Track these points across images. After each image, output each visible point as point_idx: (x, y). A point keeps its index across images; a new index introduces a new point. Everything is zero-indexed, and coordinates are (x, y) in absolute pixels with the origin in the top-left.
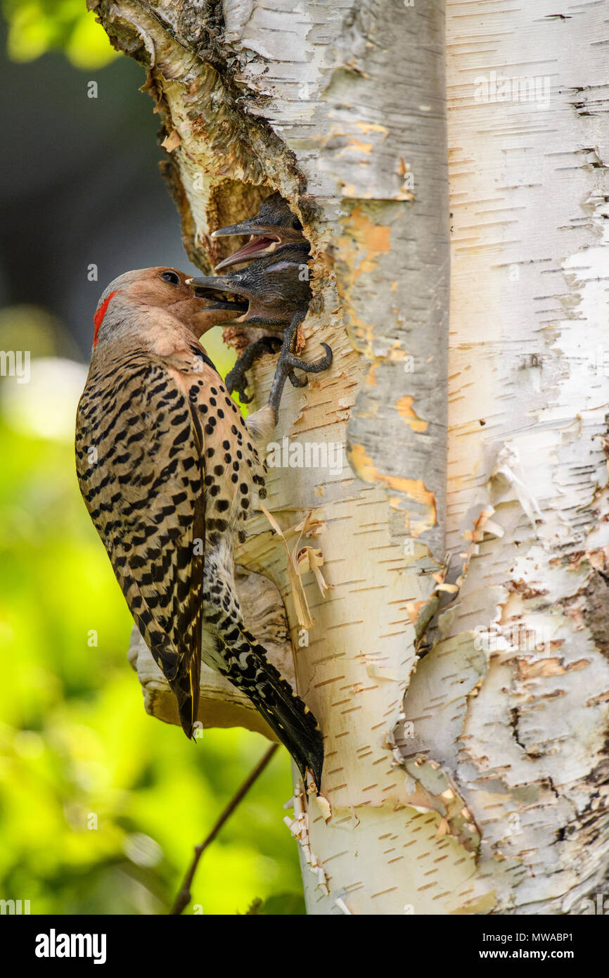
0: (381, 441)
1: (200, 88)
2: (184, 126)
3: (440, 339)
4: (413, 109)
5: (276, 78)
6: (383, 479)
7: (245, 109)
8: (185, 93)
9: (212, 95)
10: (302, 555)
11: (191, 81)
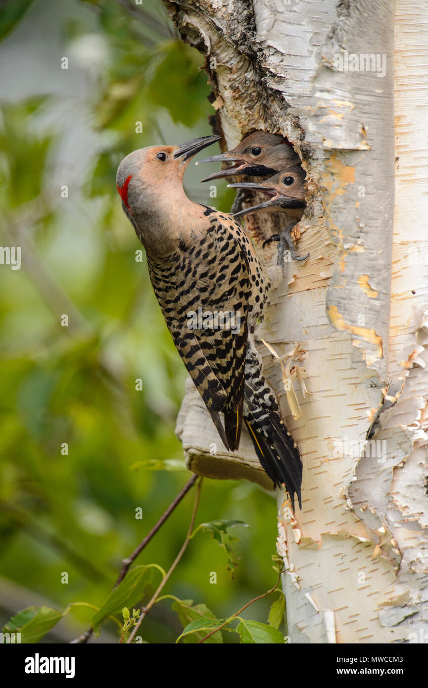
0: (348, 303)
1: (238, 70)
2: (227, 94)
3: (387, 239)
4: (370, 91)
5: (288, 66)
6: (349, 328)
7: (268, 85)
8: (229, 72)
9: (246, 75)
10: (293, 371)
11: (233, 65)
